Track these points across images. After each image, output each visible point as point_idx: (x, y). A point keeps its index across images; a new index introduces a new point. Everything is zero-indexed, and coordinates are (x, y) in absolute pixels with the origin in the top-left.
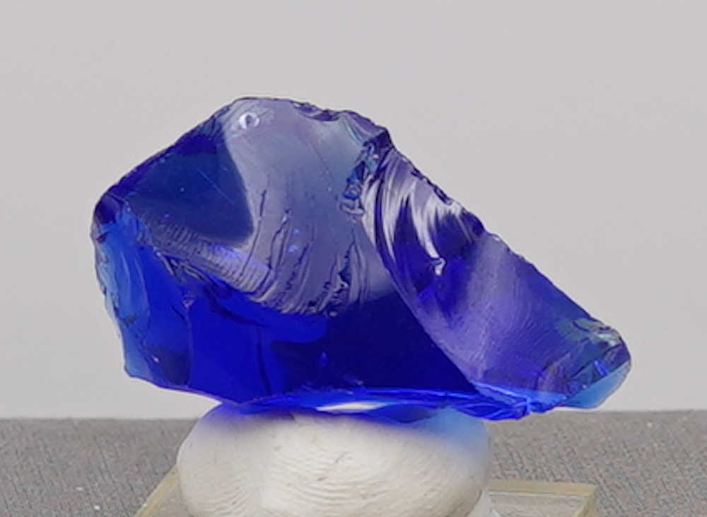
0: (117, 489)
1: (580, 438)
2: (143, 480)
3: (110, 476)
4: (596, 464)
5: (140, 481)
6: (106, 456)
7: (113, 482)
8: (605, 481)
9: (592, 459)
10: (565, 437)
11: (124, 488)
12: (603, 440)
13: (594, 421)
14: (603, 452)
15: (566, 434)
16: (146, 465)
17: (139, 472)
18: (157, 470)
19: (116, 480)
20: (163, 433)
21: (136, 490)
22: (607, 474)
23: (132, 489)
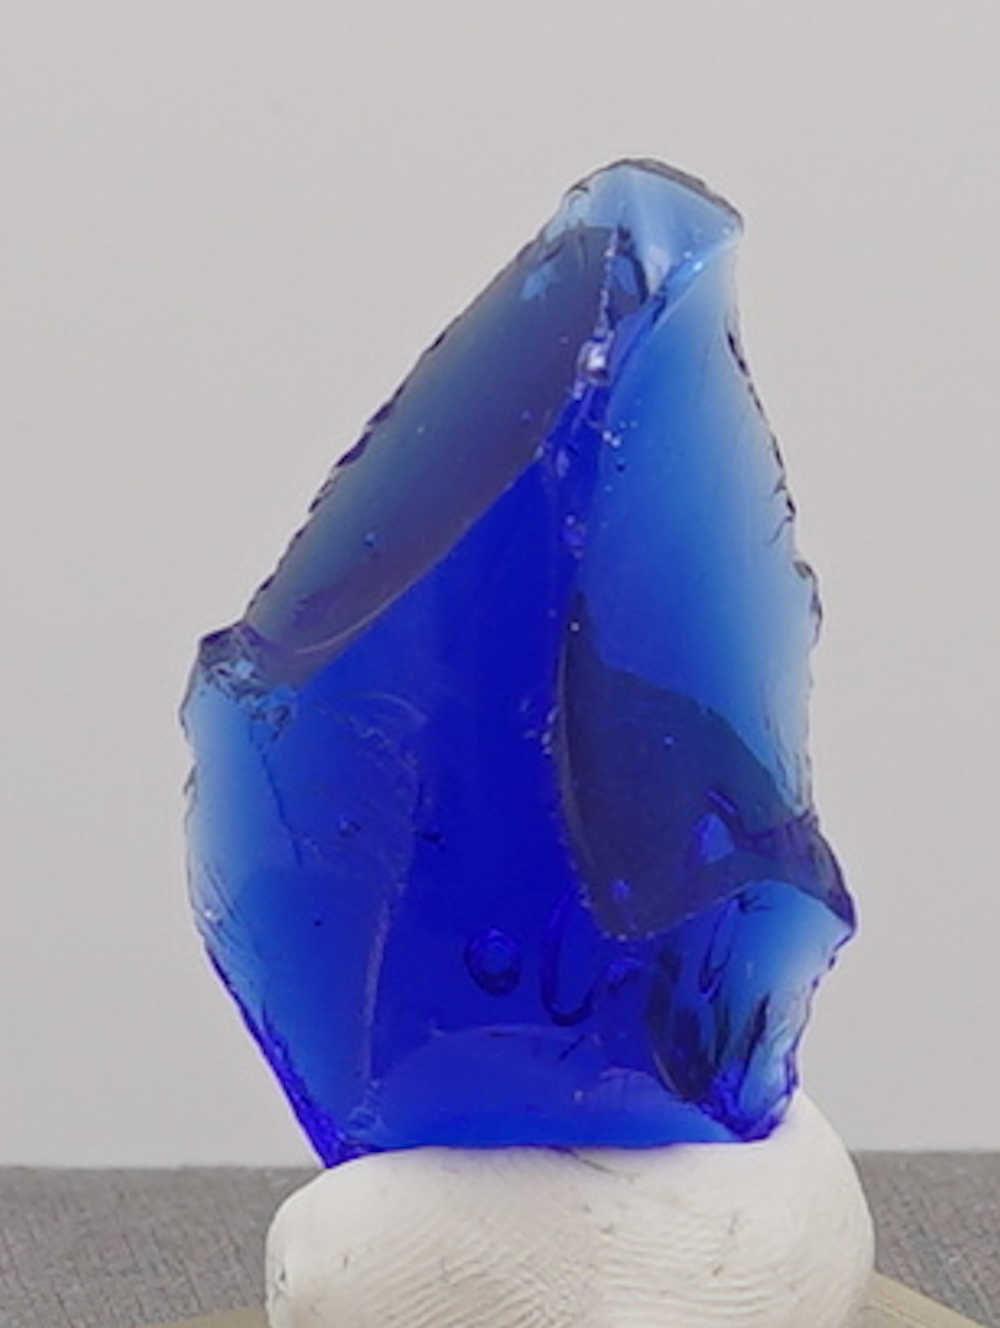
0: (32, 1303)
1: (935, 1205)
2: (82, 1285)
3: (17, 1278)
4: (965, 1256)
5: (76, 1288)
6: (11, 1240)
7: (24, 1288)
8: (983, 1287)
9: (958, 1246)
10: (907, 1204)
11: (46, 1300)
12: (978, 1208)
13: (960, 1171)
14: (979, 1231)
15: (908, 1198)
16: (88, 1257)
17: (76, 1271)
18: (110, 1267)
19: (31, 1285)
20: (121, 1196)
21: (68, 1304)
22: (987, 1273)
23: (61, 1303)
